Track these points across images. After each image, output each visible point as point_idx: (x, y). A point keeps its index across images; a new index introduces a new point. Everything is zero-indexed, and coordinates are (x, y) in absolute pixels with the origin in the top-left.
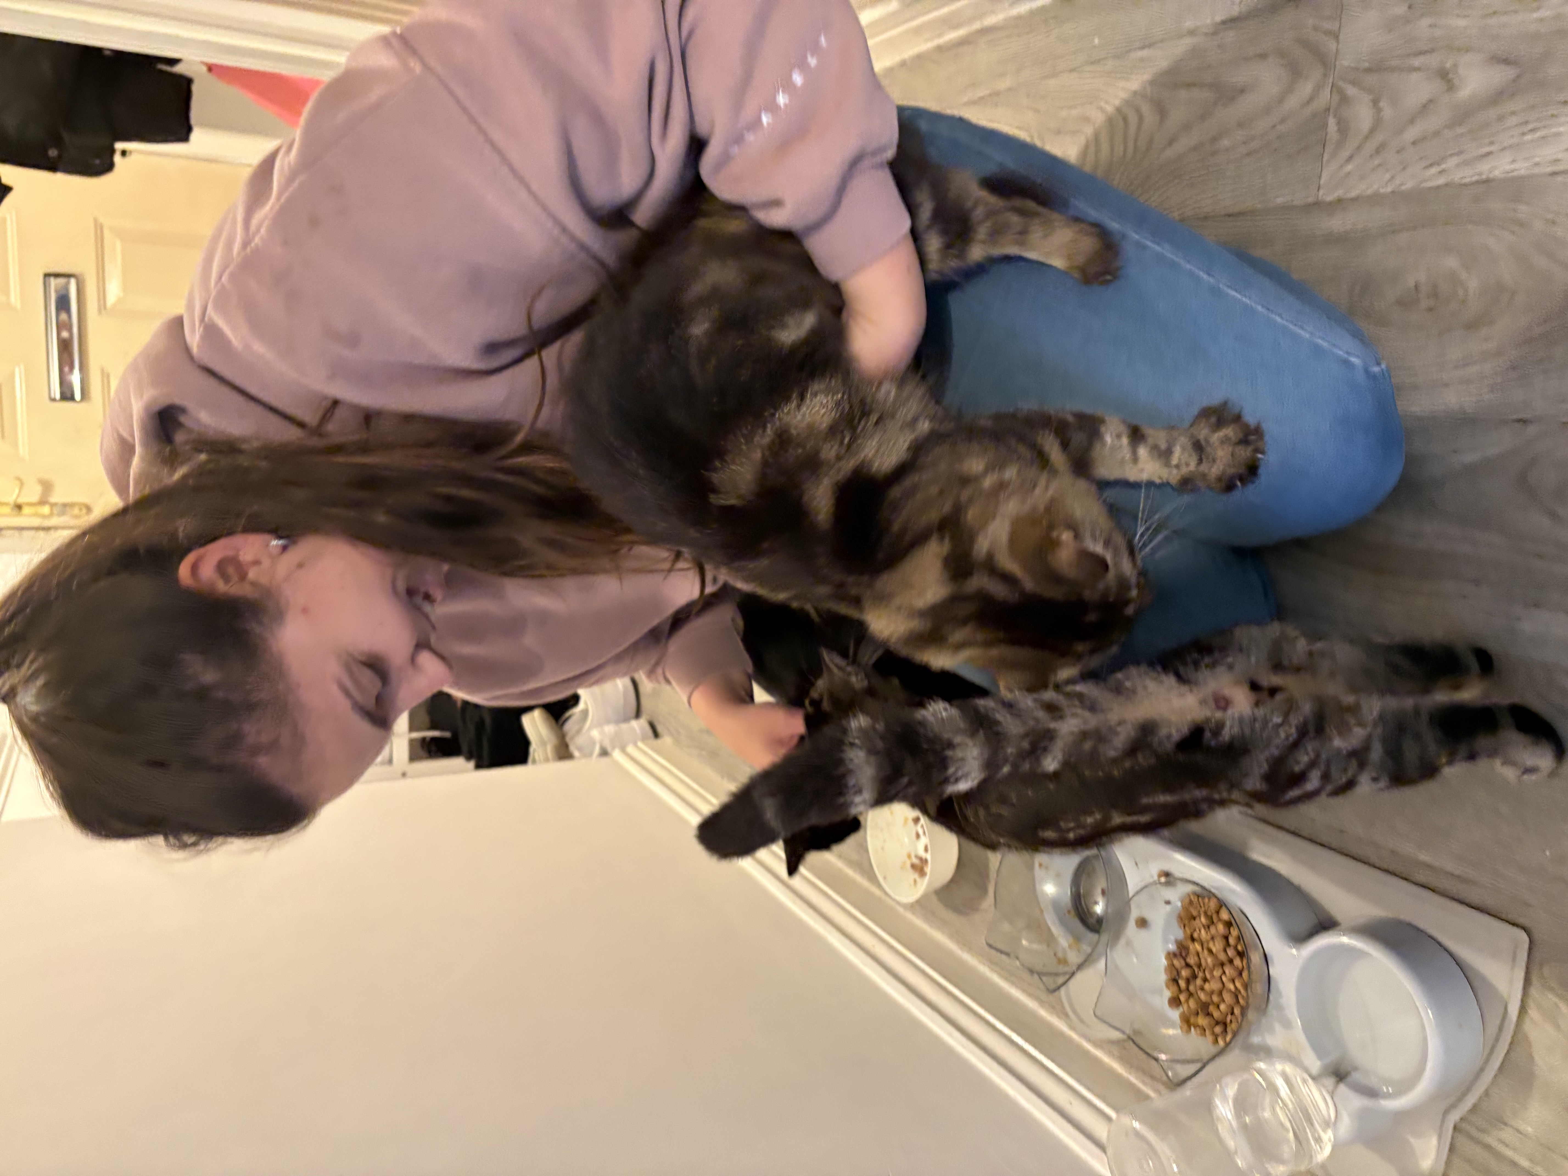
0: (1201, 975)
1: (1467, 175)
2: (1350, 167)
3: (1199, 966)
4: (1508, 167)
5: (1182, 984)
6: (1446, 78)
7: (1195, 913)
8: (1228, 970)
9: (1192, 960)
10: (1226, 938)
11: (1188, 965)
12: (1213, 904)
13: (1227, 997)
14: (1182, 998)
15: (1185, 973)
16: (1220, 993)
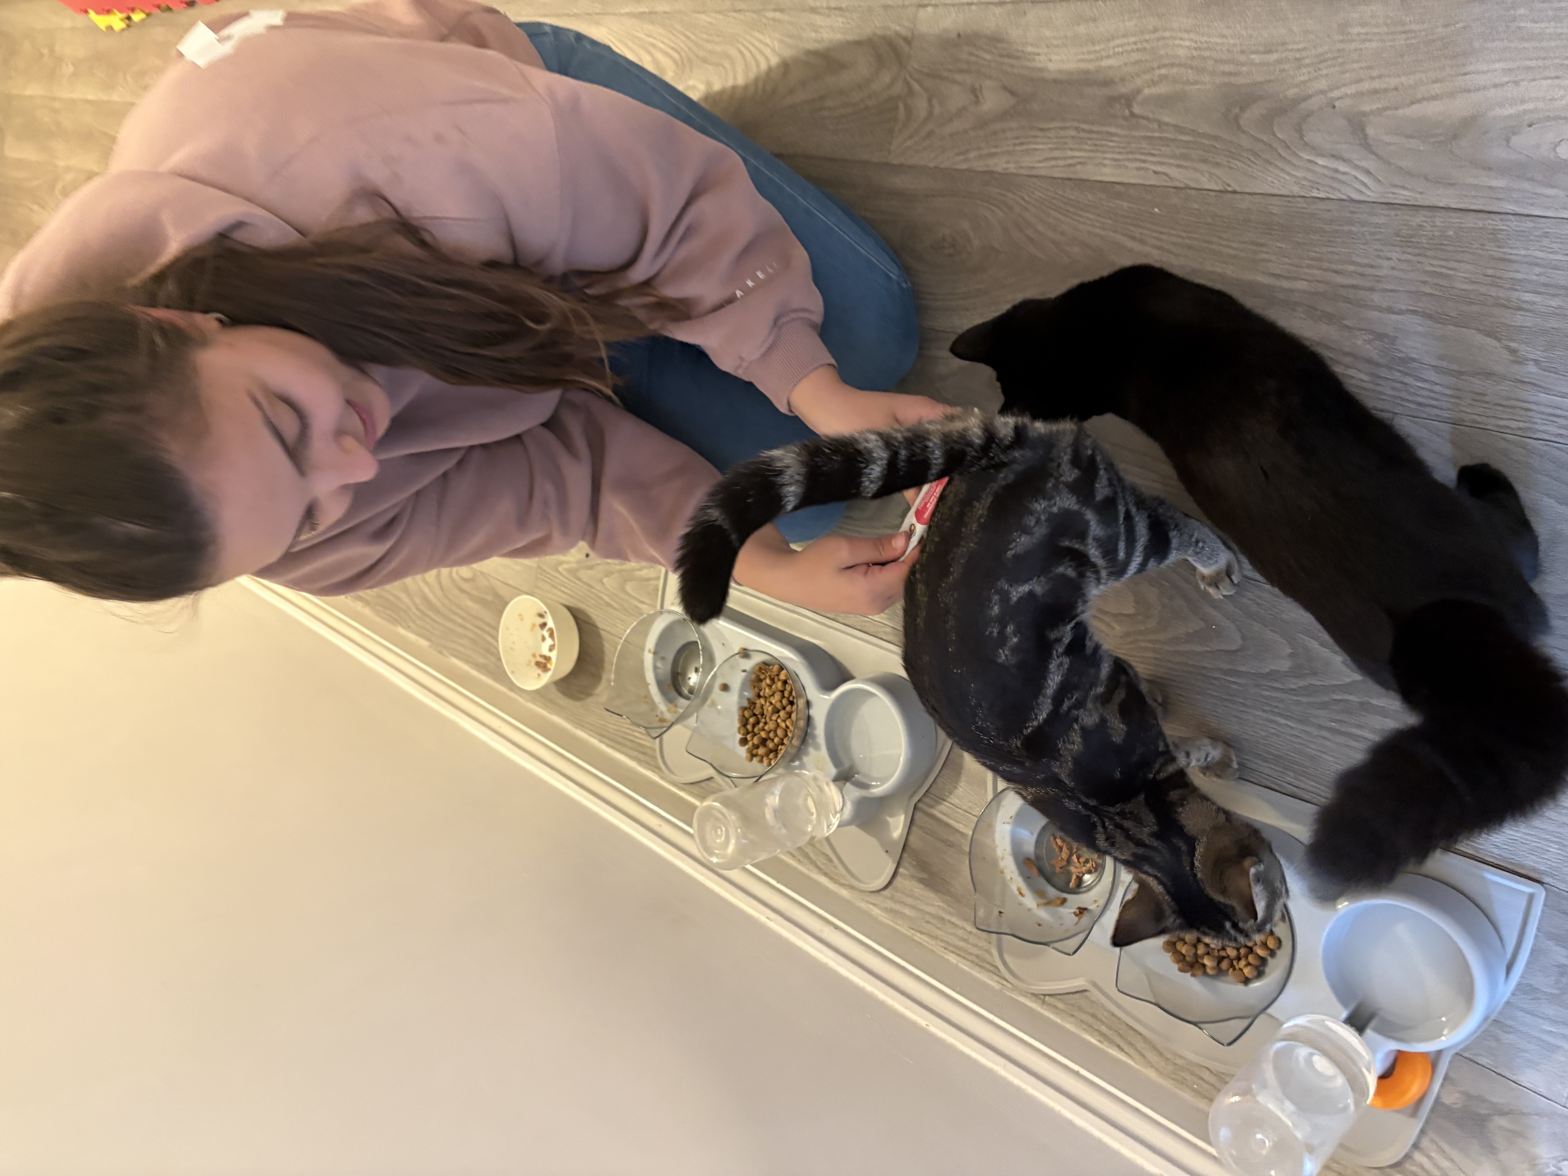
0: (763, 720)
1: (979, 166)
2: (909, 143)
3: (763, 714)
4: (1005, 166)
5: (749, 727)
6: (975, 93)
7: (762, 677)
8: (782, 713)
9: (757, 712)
10: (782, 692)
11: (755, 715)
12: (776, 668)
13: (780, 732)
14: (749, 737)
15: (752, 720)
16: (775, 731)
